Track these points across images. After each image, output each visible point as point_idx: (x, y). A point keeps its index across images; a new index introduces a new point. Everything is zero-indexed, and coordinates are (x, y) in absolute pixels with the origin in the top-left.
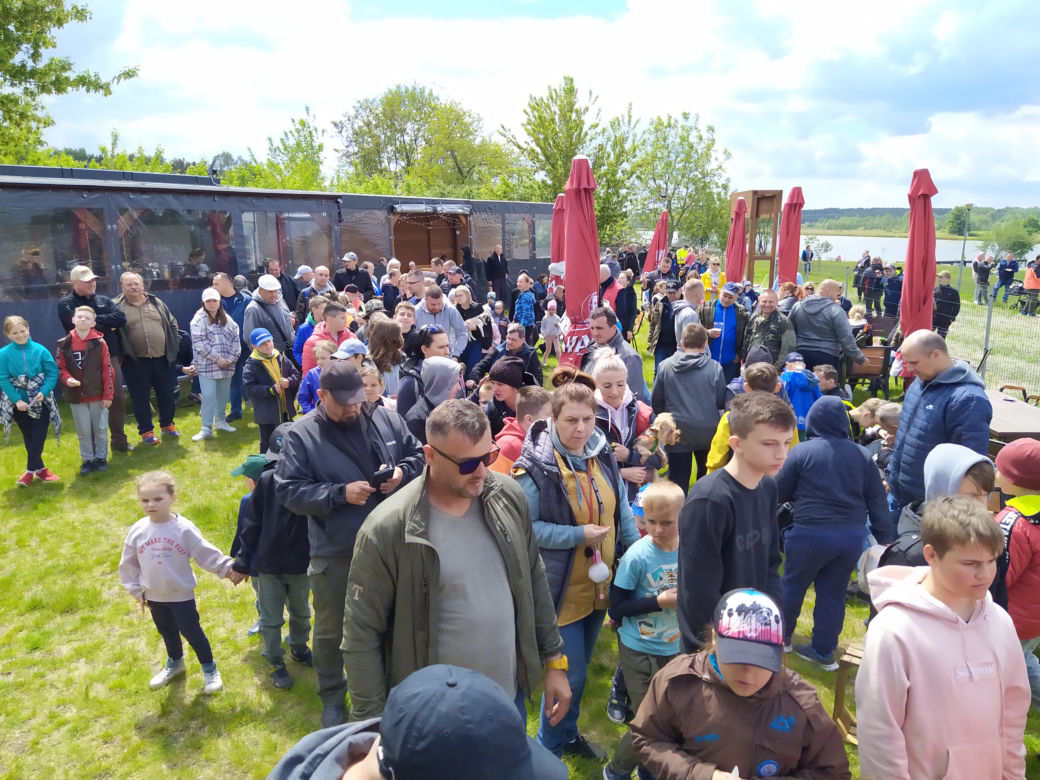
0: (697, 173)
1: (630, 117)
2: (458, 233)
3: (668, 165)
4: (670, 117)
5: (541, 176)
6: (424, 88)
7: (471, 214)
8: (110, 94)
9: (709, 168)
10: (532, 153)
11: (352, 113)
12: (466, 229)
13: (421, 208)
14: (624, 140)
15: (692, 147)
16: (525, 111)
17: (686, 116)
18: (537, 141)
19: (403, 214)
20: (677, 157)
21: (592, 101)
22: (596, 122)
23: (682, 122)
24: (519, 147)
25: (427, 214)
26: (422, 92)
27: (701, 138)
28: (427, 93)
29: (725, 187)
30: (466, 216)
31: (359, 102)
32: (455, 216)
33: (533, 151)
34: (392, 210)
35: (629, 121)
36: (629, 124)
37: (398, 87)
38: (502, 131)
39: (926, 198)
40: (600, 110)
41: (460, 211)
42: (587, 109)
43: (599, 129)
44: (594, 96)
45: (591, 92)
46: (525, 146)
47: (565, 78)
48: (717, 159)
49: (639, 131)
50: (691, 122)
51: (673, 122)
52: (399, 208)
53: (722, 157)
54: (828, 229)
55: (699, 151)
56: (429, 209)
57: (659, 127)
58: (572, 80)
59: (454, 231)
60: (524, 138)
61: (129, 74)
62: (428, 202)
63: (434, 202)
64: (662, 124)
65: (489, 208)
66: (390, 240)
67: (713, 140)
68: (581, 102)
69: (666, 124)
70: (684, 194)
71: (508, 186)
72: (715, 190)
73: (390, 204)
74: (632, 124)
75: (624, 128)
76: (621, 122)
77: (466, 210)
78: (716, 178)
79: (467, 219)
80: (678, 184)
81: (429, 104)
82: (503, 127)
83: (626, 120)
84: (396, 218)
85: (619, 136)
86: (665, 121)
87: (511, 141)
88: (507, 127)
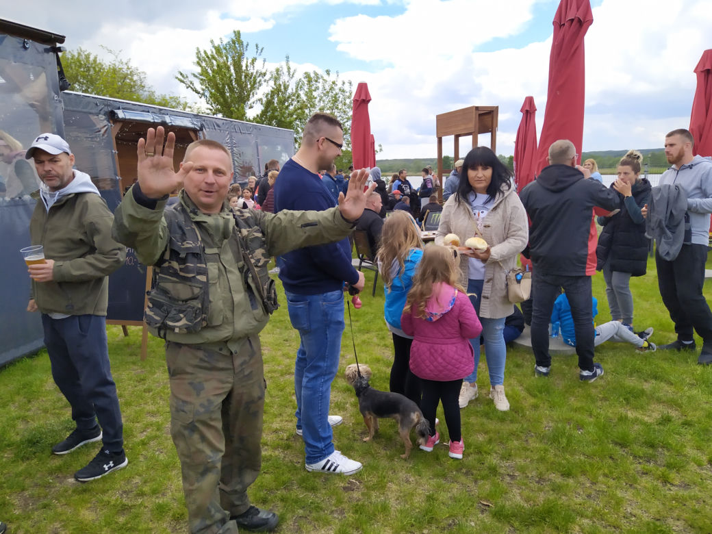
1: (289, 68)
4: (317, 74)
6: (89, 55)
7: (201, 129)
14: (286, 88)
16: (196, 63)
17: (328, 72)
19: (125, 122)
21: (259, 51)
22: (264, 71)
24: (197, 92)
26: (87, 57)
28: (92, 58)
30: (195, 131)
34: (112, 116)
35: (289, 72)
36: (289, 74)
40: (265, 61)
41: (190, 125)
42: (256, 59)
43: (267, 77)
44: (260, 49)
45: (257, 46)
46: (201, 91)
47: (235, 32)
49: (296, 80)
50: (332, 78)
52: (121, 114)
58: (239, 33)
60: (200, 85)
62: (155, 111)
63: (164, 112)
64: (311, 78)
68: (249, 55)
69: (314, 78)
73: (110, 109)
74: (291, 74)
75: (285, 78)
76: (282, 73)
77: (196, 124)
79: (196, 135)
81: (94, 68)
82: (181, 74)
83: (285, 70)
84: (119, 126)
85: (281, 83)
86: (312, 75)
87: (190, 86)
88: (184, 74)
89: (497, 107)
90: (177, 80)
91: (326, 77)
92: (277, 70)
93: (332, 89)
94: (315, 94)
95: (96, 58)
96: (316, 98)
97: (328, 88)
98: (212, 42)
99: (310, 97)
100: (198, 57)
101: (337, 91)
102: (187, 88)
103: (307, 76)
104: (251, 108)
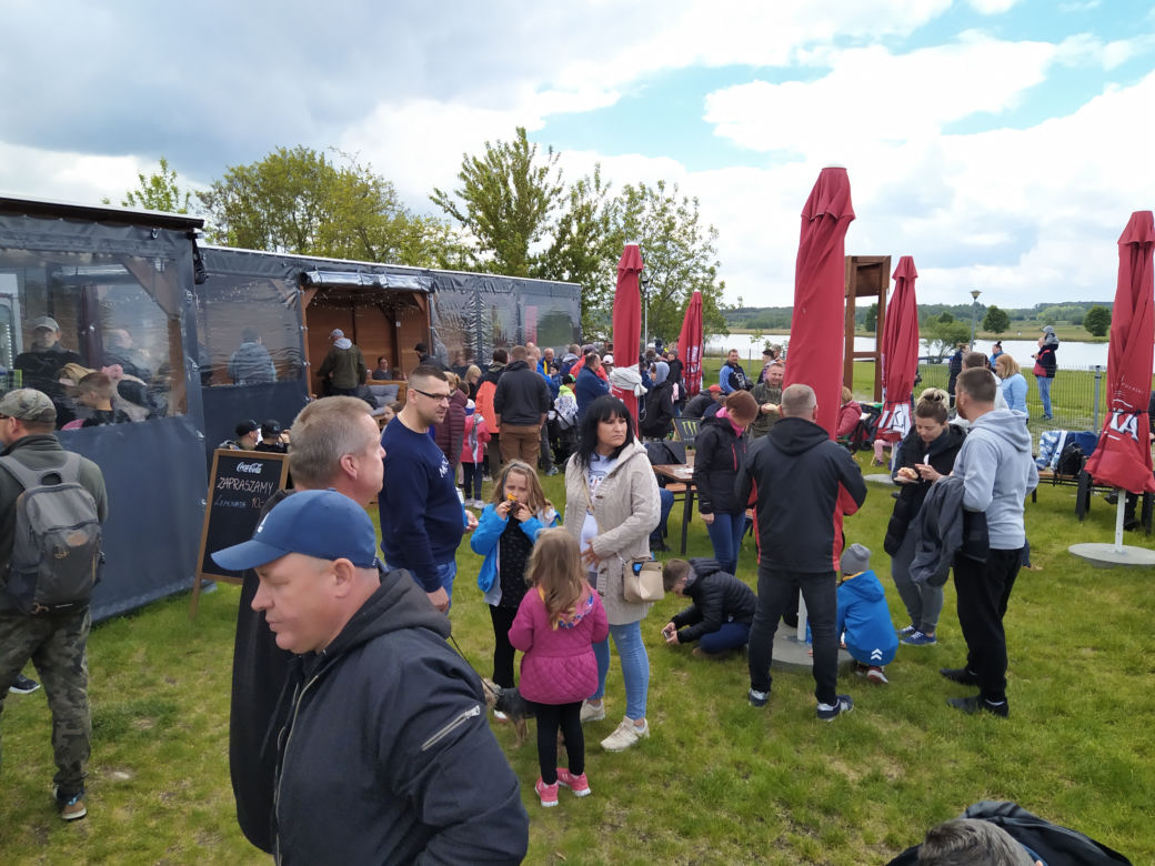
1: (598, 181)
2: (398, 324)
4: (643, 188)
5: (489, 256)
6: (314, 152)
7: (432, 291)
9: (694, 248)
11: (225, 184)
12: (422, 316)
13: (355, 279)
14: (592, 211)
15: (671, 223)
16: (461, 175)
17: (661, 185)
19: (323, 288)
20: (653, 234)
21: (553, 158)
22: (558, 187)
24: (459, 218)
25: (361, 288)
26: (311, 158)
27: (680, 213)
28: (317, 160)
29: (712, 272)
30: (422, 293)
31: (233, 170)
32: (406, 294)
34: (303, 280)
35: (597, 186)
36: (598, 189)
37: (283, 152)
38: (436, 196)
40: (561, 172)
41: (416, 286)
42: (547, 169)
43: (562, 196)
44: (555, 154)
45: (551, 150)
46: (465, 214)
47: (518, 130)
48: (702, 237)
49: (609, 199)
50: (668, 193)
51: (648, 190)
52: (315, 277)
53: (707, 235)
55: (680, 228)
56: (365, 281)
57: (634, 198)
58: (524, 131)
60: (465, 206)
62: (365, 270)
63: (373, 270)
64: (635, 194)
66: (301, 332)
67: (697, 215)
68: (536, 163)
69: (639, 194)
72: (701, 275)
73: (301, 270)
74: (602, 189)
75: (590, 196)
76: (586, 188)
77: (426, 283)
79: (425, 299)
82: (438, 192)
83: (593, 184)
84: (311, 294)
85: (584, 204)
86: (637, 189)
87: (449, 210)
88: (442, 191)
89: (889, 258)
90: (432, 202)
91: (656, 191)
92: (580, 185)
93: (664, 210)
94: (639, 217)
96: (640, 223)
97: (658, 207)
98: (488, 145)
99: (630, 221)
100: (465, 167)
101: (674, 213)
102: (446, 212)
103: (630, 191)
104: (537, 240)
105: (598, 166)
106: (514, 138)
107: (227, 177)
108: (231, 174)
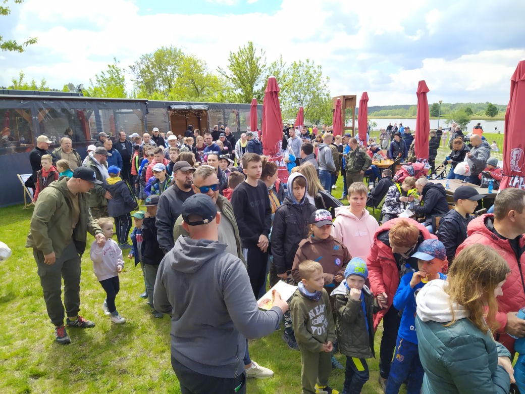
0: (314, 89)
1: (281, 62)
2: (201, 120)
3: (301, 85)
4: (300, 62)
5: (239, 91)
7: (208, 110)
8: (23, 51)
9: (320, 86)
10: (234, 80)
11: (140, 61)
13: (184, 107)
14: (279, 73)
15: (311, 76)
16: (229, 60)
17: (308, 61)
18: (236, 74)
19: (175, 110)
20: (304, 81)
21: (263, 54)
22: (265, 64)
23: (306, 63)
24: (227, 77)
25: (186, 110)
26: (175, 50)
27: (315, 72)
29: (328, 95)
31: (143, 55)
32: (200, 111)
33: (235, 79)
34: (169, 108)
35: (281, 64)
37: (163, 48)
38: (218, 69)
39: (424, 94)
40: (266, 58)
41: (203, 108)
42: (260, 58)
43: (266, 68)
44: (263, 52)
45: (262, 49)
46: (230, 77)
47: (249, 43)
48: (323, 81)
49: (286, 68)
50: (310, 64)
51: (302, 64)
52: (173, 107)
53: (326, 80)
54: (375, 116)
55: (315, 78)
56: (187, 107)
57: (295, 67)
58: (252, 43)
59: (199, 118)
60: (230, 73)
61: (32, 42)
62: (187, 104)
63: (190, 104)
64: (296, 65)
65: (217, 107)
67: (321, 73)
68: (257, 55)
69: (298, 65)
70: (309, 99)
71: (223, 97)
72: (323, 97)
73: (168, 105)
74: (283, 65)
75: (278, 67)
76: (277, 64)
77: (206, 108)
78: (324, 91)
79: (206, 112)
80: (305, 94)
81: (179, 56)
83: (279, 63)
84: (172, 112)
85: (276, 71)
86: (298, 63)
88: (221, 68)
89: (356, 96)
90: (216, 71)
92: (274, 62)
95: (180, 50)
98: (240, 48)
100: (230, 57)
101: (313, 72)
102: (222, 75)
104: (257, 85)
105: (281, 55)
106: (247, 46)
107: (140, 58)
108: (142, 57)
